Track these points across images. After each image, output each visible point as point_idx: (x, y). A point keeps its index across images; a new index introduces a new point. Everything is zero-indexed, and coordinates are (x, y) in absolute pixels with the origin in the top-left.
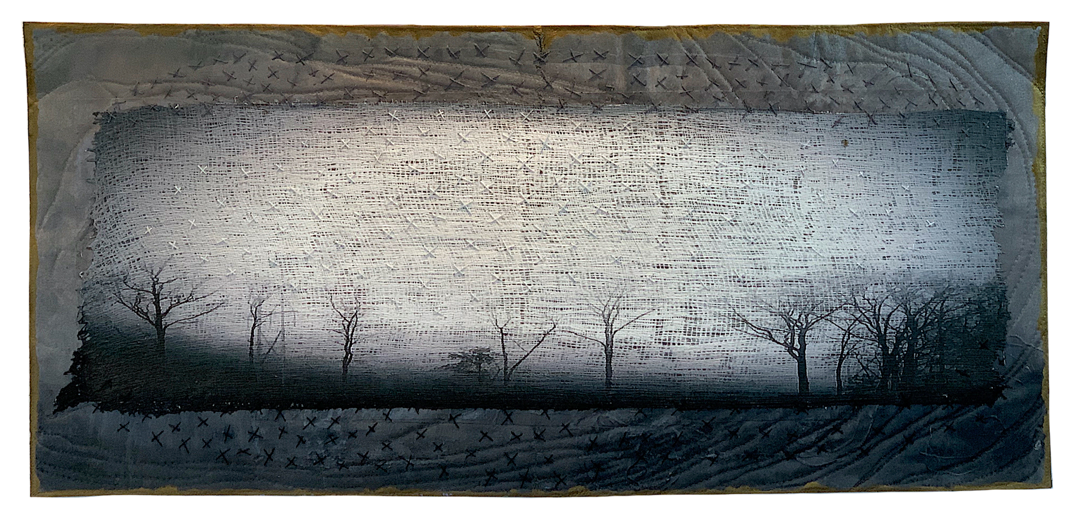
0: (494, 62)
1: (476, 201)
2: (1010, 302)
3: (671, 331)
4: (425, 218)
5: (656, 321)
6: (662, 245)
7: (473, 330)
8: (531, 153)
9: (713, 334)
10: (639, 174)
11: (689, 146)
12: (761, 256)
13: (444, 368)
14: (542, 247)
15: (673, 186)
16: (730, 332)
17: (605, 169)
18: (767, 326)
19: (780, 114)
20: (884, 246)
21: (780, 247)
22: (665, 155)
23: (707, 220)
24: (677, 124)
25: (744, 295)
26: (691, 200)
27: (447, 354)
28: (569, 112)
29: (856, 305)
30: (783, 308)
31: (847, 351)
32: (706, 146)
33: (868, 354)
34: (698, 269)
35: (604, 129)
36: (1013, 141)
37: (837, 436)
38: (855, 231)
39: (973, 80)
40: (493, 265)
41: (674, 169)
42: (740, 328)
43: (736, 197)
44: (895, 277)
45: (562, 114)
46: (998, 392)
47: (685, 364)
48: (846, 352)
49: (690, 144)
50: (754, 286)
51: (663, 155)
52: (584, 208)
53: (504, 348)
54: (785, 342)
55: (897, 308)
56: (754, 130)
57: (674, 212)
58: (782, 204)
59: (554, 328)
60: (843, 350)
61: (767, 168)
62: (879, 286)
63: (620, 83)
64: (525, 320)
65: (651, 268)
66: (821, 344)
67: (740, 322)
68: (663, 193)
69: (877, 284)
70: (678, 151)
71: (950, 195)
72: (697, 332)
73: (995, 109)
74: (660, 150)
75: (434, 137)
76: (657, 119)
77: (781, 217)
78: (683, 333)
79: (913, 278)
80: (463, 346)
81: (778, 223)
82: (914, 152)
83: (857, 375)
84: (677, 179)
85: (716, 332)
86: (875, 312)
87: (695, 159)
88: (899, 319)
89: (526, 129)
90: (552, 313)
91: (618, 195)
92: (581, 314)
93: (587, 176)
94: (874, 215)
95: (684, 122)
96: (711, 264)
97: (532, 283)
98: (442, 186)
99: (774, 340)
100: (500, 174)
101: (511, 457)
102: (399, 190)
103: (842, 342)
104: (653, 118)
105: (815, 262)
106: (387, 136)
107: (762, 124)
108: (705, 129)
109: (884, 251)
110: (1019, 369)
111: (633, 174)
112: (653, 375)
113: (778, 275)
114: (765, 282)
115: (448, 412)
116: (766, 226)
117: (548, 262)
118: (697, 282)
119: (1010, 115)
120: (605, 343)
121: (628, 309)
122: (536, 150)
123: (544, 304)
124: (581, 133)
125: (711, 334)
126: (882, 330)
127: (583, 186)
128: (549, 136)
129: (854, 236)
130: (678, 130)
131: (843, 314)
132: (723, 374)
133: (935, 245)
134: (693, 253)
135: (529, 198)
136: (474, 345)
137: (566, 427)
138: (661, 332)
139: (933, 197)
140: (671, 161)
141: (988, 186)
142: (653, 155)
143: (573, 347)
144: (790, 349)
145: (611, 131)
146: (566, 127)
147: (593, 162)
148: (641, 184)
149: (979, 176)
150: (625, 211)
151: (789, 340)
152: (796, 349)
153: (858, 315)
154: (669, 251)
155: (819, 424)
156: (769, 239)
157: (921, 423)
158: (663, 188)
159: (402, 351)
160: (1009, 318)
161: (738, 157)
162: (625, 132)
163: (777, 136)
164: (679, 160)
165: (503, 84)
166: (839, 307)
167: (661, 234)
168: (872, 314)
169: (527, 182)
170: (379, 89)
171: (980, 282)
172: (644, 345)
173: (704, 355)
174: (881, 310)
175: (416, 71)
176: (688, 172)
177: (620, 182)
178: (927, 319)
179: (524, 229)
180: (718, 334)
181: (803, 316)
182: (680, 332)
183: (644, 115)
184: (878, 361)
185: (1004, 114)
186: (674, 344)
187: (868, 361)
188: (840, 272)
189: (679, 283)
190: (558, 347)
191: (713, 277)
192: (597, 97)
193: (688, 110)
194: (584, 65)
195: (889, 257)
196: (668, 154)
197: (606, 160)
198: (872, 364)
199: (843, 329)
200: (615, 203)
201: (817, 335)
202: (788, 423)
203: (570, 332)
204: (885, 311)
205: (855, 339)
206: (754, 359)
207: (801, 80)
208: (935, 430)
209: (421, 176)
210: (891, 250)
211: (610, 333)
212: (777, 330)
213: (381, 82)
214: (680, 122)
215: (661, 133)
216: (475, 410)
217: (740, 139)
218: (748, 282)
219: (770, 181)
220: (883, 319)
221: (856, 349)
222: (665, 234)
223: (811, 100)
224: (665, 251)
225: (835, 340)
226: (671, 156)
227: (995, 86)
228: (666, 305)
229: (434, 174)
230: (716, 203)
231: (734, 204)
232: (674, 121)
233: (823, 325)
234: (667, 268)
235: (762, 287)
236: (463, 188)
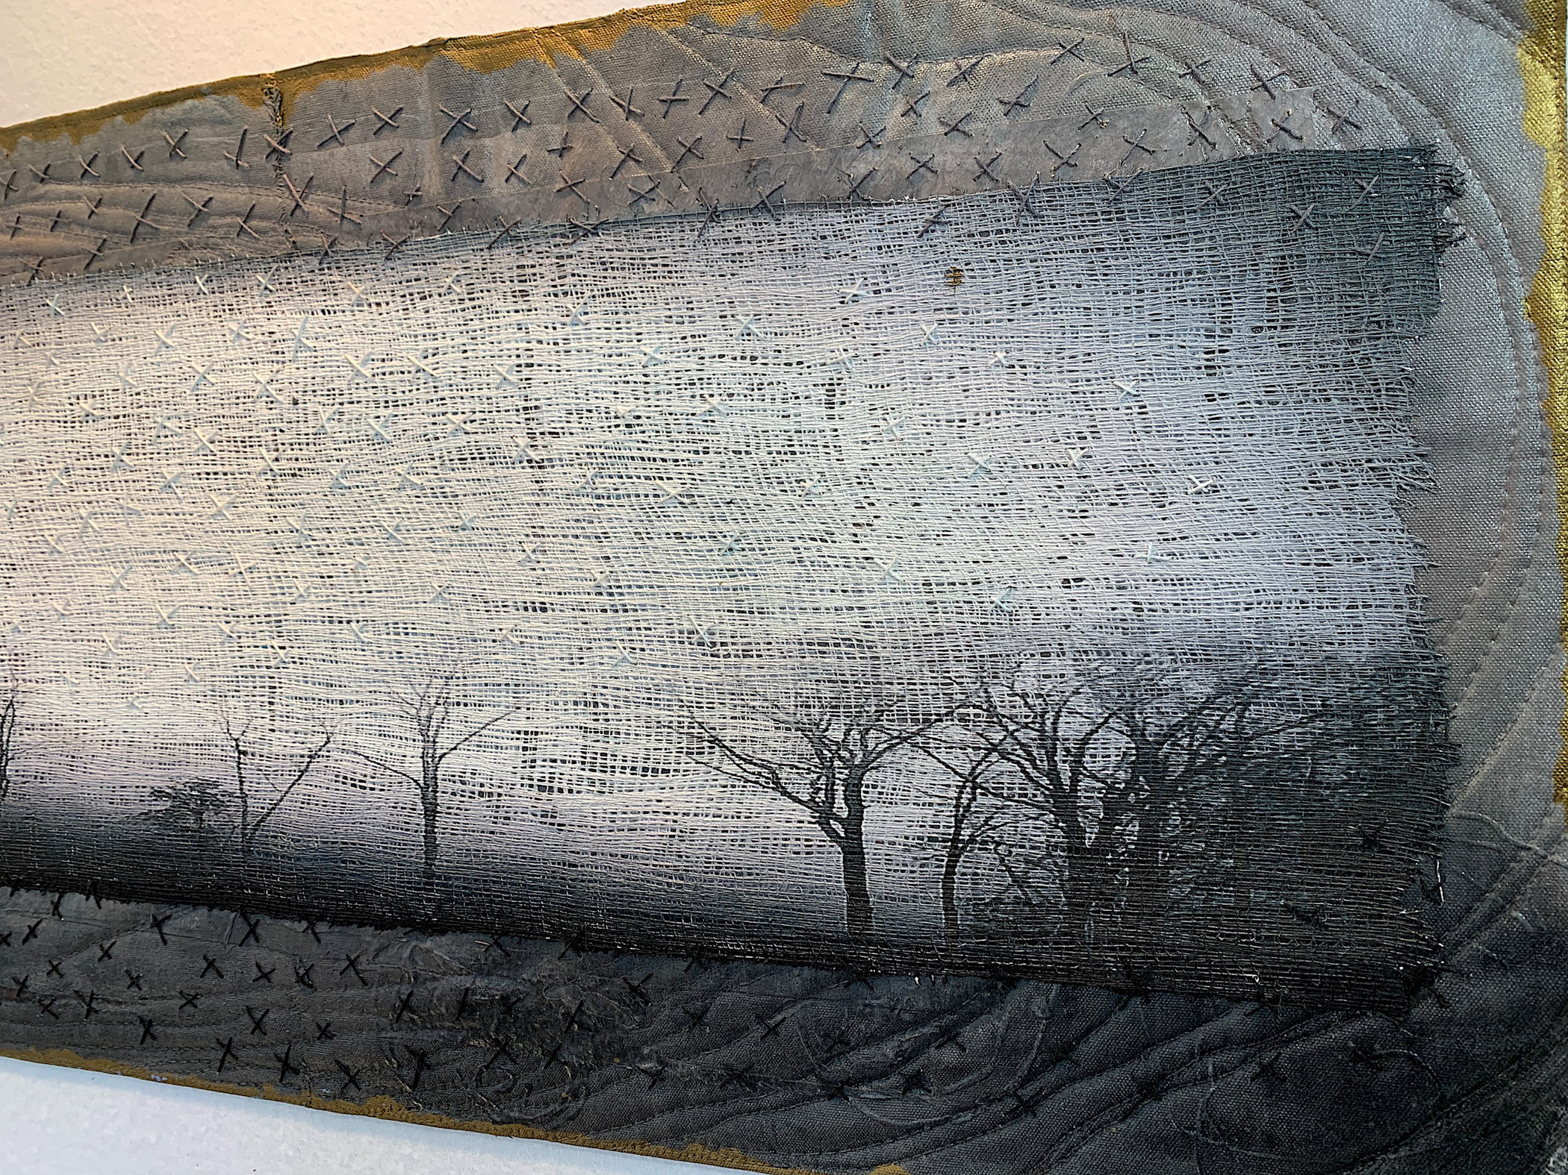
0: (200, 168)
1: (189, 470)
2: (1459, 711)
3: (555, 761)
4: (110, 510)
5: (522, 736)
6: (533, 557)
7: (190, 742)
8: (278, 362)
9: (645, 769)
10: (481, 393)
11: (583, 318)
12: (750, 580)
13: (143, 817)
14: (302, 566)
15: (550, 417)
16: (682, 767)
17: (414, 387)
18: (768, 756)
19: (788, 219)
20: (1064, 549)
21: (795, 557)
22: (534, 345)
23: (629, 496)
24: (554, 268)
25: (712, 676)
26: (591, 450)
27: (148, 789)
28: (342, 264)
29: (991, 709)
30: (804, 711)
31: (968, 832)
32: (621, 315)
33: (1027, 845)
34: (610, 614)
35: (411, 294)
36: (1459, 231)
37: (949, 1055)
38: (986, 512)
39: (1324, 58)
40: (220, 604)
41: (554, 376)
42: (705, 758)
43: (691, 437)
44: (1096, 634)
45: (329, 268)
46: (1420, 981)
47: (587, 841)
48: (966, 834)
49: (586, 313)
50: (736, 656)
51: (529, 346)
52: (377, 477)
53: (241, 782)
54: (813, 800)
55: (1106, 721)
56: (727, 267)
57: (557, 478)
58: (797, 449)
59: (326, 743)
60: (958, 828)
61: (760, 361)
62: (1054, 660)
63: (432, 183)
64: (277, 724)
65: (513, 610)
66: (901, 808)
67: (706, 744)
68: (531, 435)
69: (1048, 654)
70: (559, 334)
71: (1259, 402)
72: (609, 763)
73: (1398, 138)
74: (522, 334)
75: (117, 342)
76: (513, 260)
77: (798, 481)
78: (578, 765)
79: (1150, 638)
80: (174, 773)
81: (790, 497)
82: (1148, 284)
83: (998, 901)
84: (560, 401)
85: (650, 765)
86: (1042, 731)
87: (597, 350)
88: (1112, 751)
89: (268, 309)
90: (323, 710)
91: (442, 444)
92: (375, 714)
93: (383, 404)
94: (1034, 466)
95: (570, 261)
96: (638, 601)
97: (287, 644)
98: (134, 442)
99: (785, 793)
100: (226, 412)
101: (258, 1015)
102: (67, 455)
103: (957, 806)
104: (505, 258)
105: (879, 596)
106: (47, 347)
107: (744, 248)
108: (616, 273)
109: (1067, 563)
110: (1490, 918)
111: (470, 393)
112: (520, 861)
113: (791, 627)
114: (762, 646)
115: (150, 908)
116: (763, 507)
117: (313, 598)
118: (608, 644)
119: (1447, 152)
120: (421, 782)
121: (466, 705)
122: (287, 354)
123: (311, 690)
124: (366, 308)
125: (640, 771)
126: (1066, 778)
127: (373, 428)
128: (306, 321)
129: (982, 524)
130: (558, 282)
131: (955, 732)
132: (664, 869)
133: (1216, 546)
134: (598, 576)
135: (277, 460)
136: (193, 773)
137: (353, 963)
138: (534, 761)
139: (1207, 409)
140: (547, 359)
141: (1378, 368)
142: (508, 346)
143: (361, 787)
144: (824, 816)
145: (424, 298)
146: (338, 298)
147: (391, 373)
148: (486, 416)
149: (1352, 341)
150: (457, 480)
151: (822, 794)
152: (838, 819)
153: (997, 736)
154: (548, 571)
155: (899, 1020)
156: (768, 540)
157: (1181, 1046)
158: (532, 424)
159: (79, 777)
160: (1456, 761)
161: (693, 336)
162: (451, 297)
163: (784, 275)
164: (563, 355)
165: (223, 215)
166: (946, 715)
167: (529, 531)
168: (1034, 734)
169: (272, 425)
170: (29, 253)
171: (1357, 653)
172: (500, 790)
173: (624, 820)
174: (1062, 726)
175: (82, 208)
176: (583, 380)
177: (444, 414)
178: (1194, 755)
179: (271, 527)
180: (655, 771)
181: (855, 734)
182: (574, 762)
183: (486, 254)
184: (1056, 864)
185: (1425, 152)
186: (561, 790)
187: (1027, 862)
188: (948, 621)
189: (569, 647)
190: (333, 785)
191: (643, 631)
192: (392, 223)
193: (576, 232)
194: (358, 149)
195: (1081, 580)
196: (540, 342)
197: (414, 364)
198: (1039, 872)
199: (956, 773)
200: (437, 462)
201: (889, 783)
202: (824, 1008)
203: (355, 753)
204: (1071, 728)
205: (989, 800)
206: (739, 836)
207: (834, 120)
208: (1224, 1071)
209: (101, 425)
210: (1085, 561)
211: (431, 760)
212: (792, 767)
213: (34, 239)
214: (561, 262)
215: (524, 293)
216: (195, 909)
217: (696, 292)
218: (722, 644)
219: (767, 391)
220: (1067, 750)
221: (994, 828)
222: (540, 532)
223: (861, 169)
224: (540, 572)
225: (938, 800)
226: (545, 345)
227: (1393, 71)
228: (543, 698)
229: (121, 419)
230: (646, 454)
231: (686, 456)
232: (547, 261)
233: (905, 759)
234: (544, 610)
235: (755, 659)
236: (168, 443)
